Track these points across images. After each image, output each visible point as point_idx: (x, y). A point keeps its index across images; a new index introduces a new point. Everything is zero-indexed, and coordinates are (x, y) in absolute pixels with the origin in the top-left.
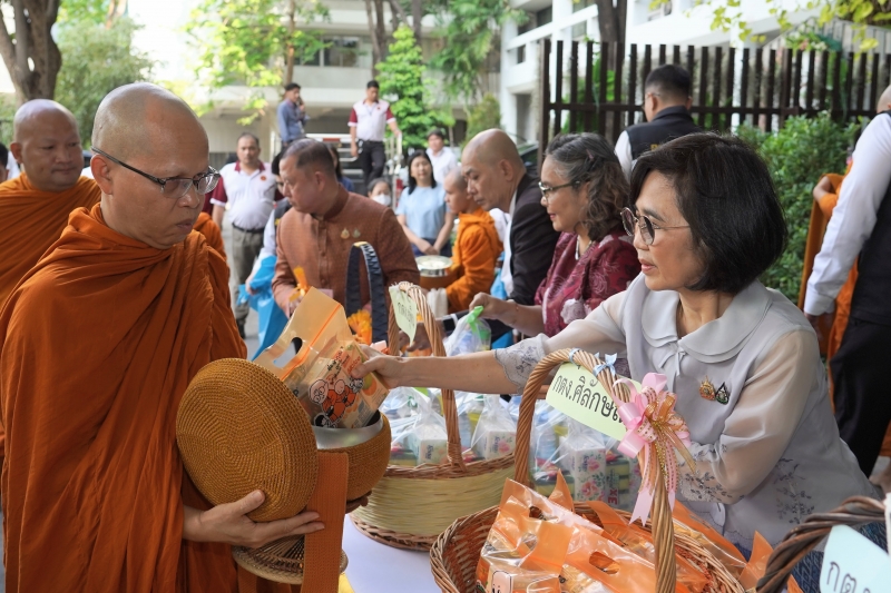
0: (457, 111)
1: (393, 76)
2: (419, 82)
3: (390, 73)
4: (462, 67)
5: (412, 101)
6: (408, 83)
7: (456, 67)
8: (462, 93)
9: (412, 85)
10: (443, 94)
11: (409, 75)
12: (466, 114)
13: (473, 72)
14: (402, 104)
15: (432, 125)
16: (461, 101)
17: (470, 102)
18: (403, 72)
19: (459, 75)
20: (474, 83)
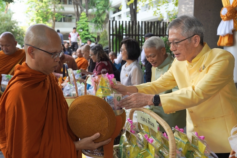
0: (98, 33)
1: (81, 25)
2: (88, 26)
3: (80, 24)
4: (99, 22)
5: (86, 31)
6: (85, 27)
7: (98, 22)
8: (99, 29)
9: (86, 27)
10: (94, 29)
11: (85, 25)
12: (100, 34)
13: (102, 24)
14: (83, 32)
15: (91, 37)
16: (99, 31)
17: (101, 31)
18: (83, 24)
19: (98, 24)
20: (102, 26)
